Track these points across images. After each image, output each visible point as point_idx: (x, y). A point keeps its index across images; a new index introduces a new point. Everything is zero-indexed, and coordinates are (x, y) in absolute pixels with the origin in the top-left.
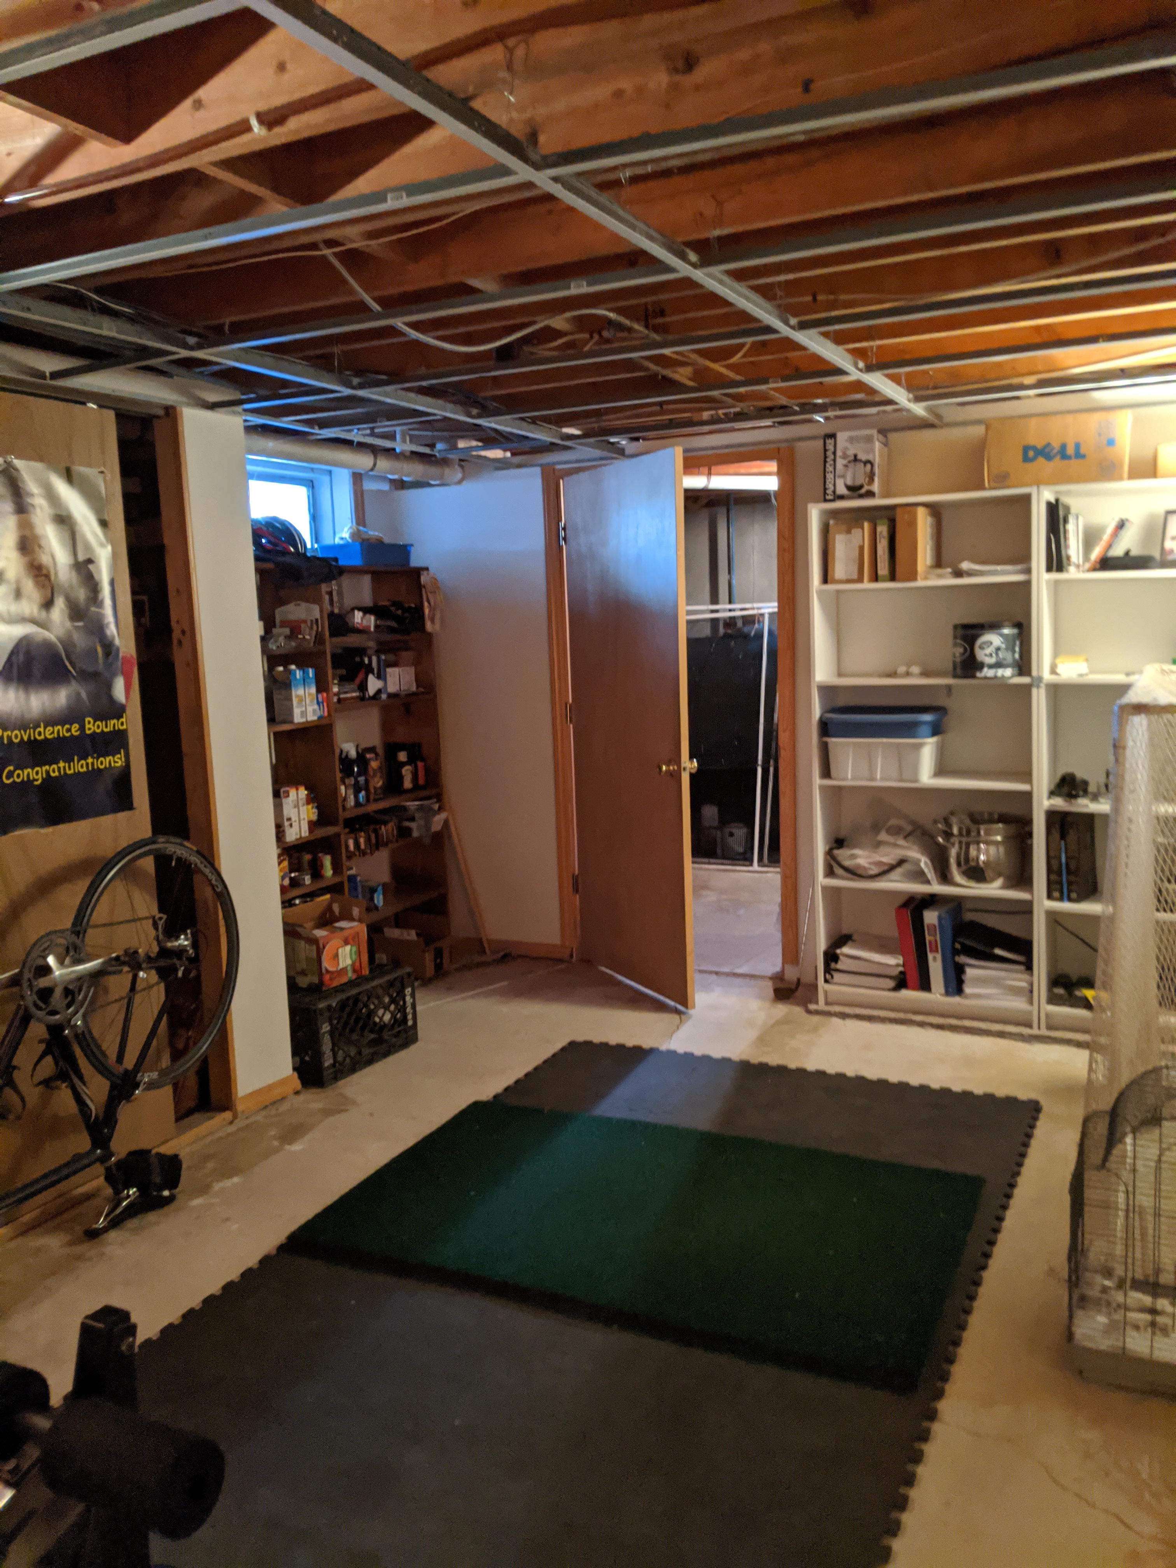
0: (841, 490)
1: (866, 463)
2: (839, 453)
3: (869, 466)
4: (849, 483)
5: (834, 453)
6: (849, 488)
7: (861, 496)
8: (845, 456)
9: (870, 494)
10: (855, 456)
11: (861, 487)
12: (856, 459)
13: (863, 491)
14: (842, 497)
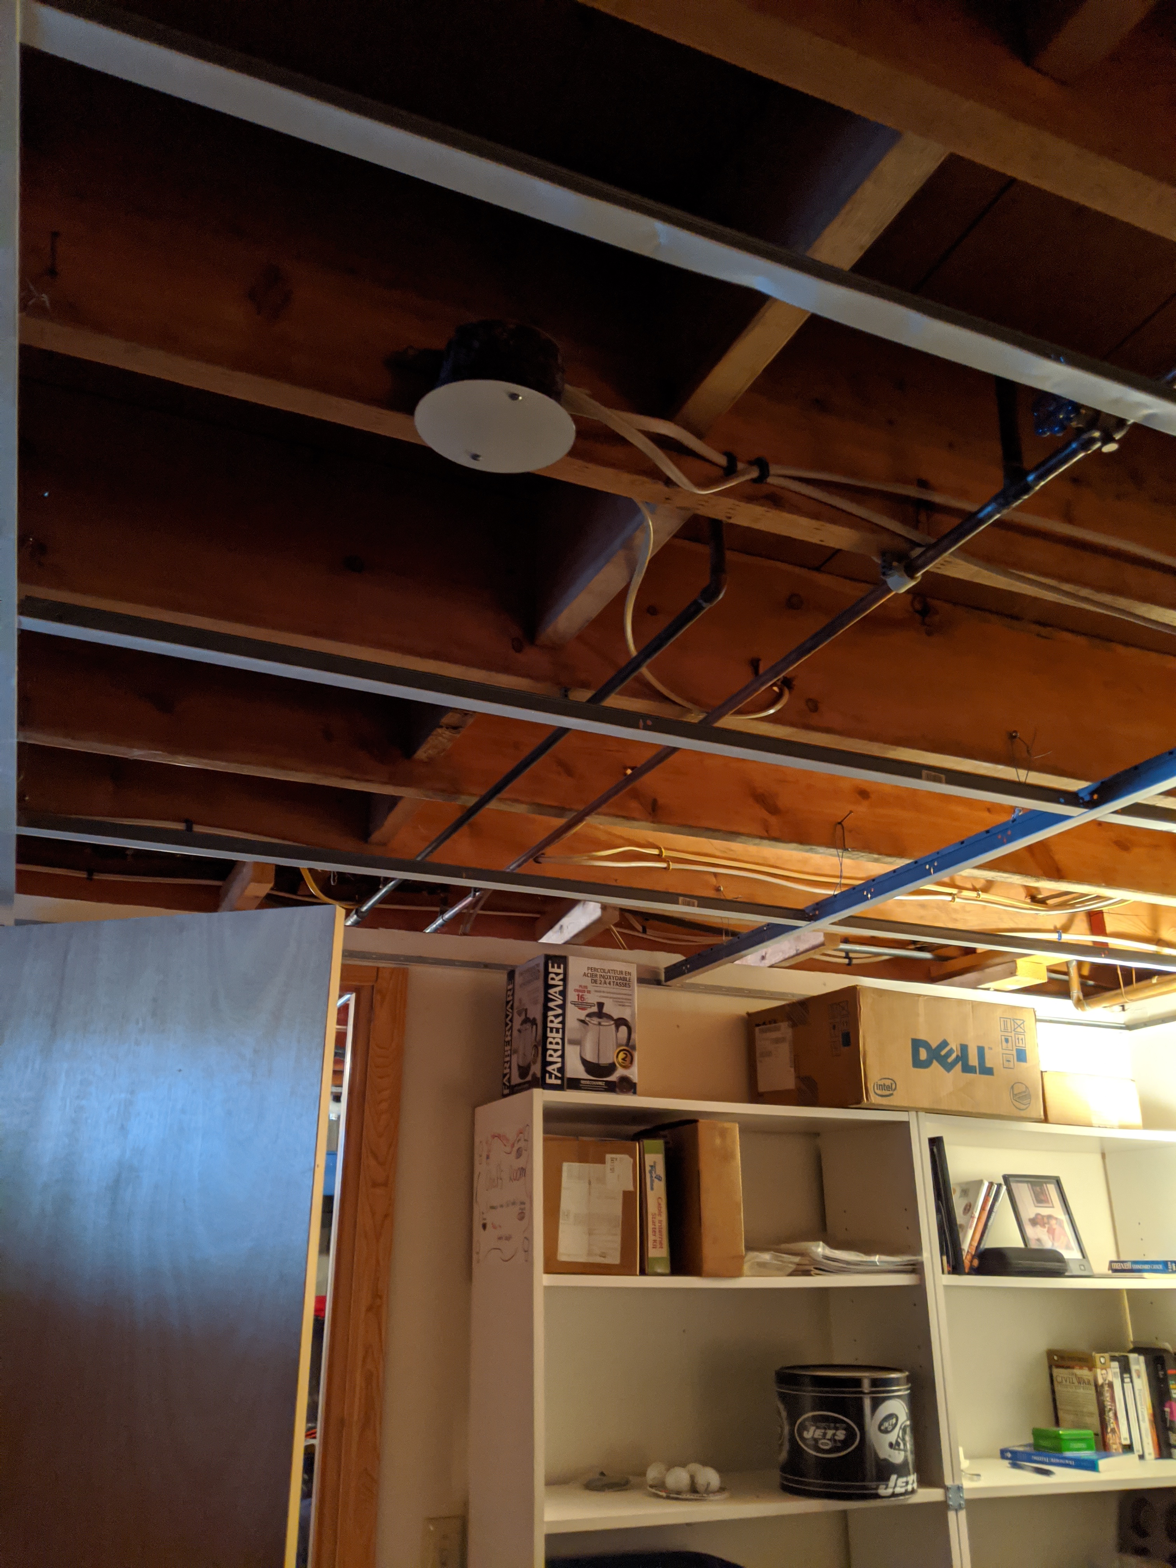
0: (575, 1069)
1: (620, 1022)
2: (572, 996)
3: (623, 1029)
4: (589, 1057)
5: (563, 993)
6: (589, 1067)
7: (611, 1088)
8: (581, 1004)
9: (627, 1086)
10: (601, 1005)
11: (611, 1068)
12: (600, 1013)
13: (613, 1078)
14: (574, 1084)
